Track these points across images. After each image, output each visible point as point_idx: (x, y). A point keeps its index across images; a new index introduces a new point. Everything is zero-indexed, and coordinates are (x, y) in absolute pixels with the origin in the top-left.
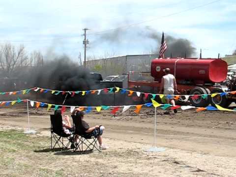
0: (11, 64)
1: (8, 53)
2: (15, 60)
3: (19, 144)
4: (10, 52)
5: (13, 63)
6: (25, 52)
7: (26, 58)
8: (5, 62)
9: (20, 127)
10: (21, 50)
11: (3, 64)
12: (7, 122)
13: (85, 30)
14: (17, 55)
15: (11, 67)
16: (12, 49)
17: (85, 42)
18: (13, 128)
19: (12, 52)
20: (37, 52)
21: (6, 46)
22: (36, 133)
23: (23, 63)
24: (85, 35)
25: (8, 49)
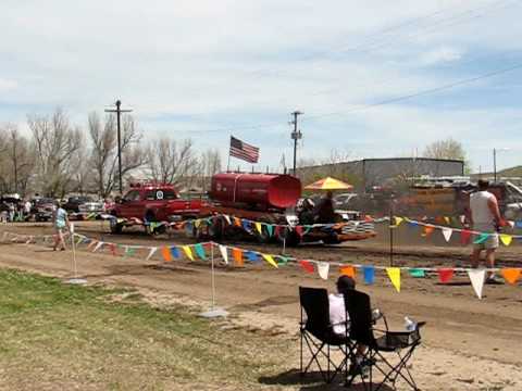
0: (169, 173)
1: (164, 154)
2: (176, 165)
3: (198, 353)
4: (167, 153)
5: (171, 170)
6: (193, 152)
7: (194, 163)
8: (159, 169)
9: (192, 298)
10: (187, 148)
11: (155, 172)
12: (164, 285)
13: (296, 114)
14: (179, 157)
15: (169, 178)
16: (170, 147)
17: (296, 136)
18: (178, 301)
19: (172, 153)
20: (213, 151)
21: (162, 141)
22: (230, 317)
23: (188, 170)
24: (295, 123)
25: (164, 146)
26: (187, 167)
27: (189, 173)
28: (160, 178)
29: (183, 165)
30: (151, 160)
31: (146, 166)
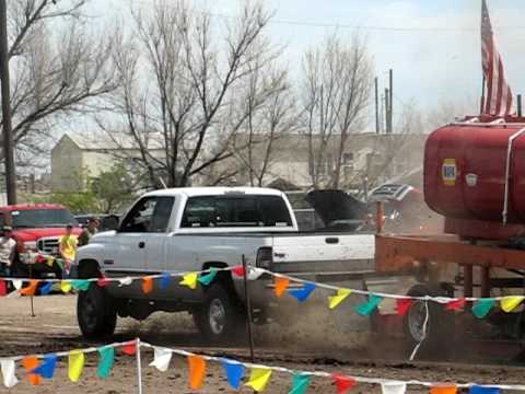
0: (187, 125)
1: (171, 58)
2: (212, 96)
4: (182, 53)
5: (198, 112)
6: (271, 49)
7: (278, 86)
8: (155, 111)
10: (248, 38)
11: (138, 121)
14: (223, 67)
19: (196, 51)
20: (346, 46)
23: (258, 113)
25: (169, 32)
26: (252, 104)
27: (260, 124)
28: (156, 143)
29: (236, 94)
30: (125, 80)
31: (103, 101)
